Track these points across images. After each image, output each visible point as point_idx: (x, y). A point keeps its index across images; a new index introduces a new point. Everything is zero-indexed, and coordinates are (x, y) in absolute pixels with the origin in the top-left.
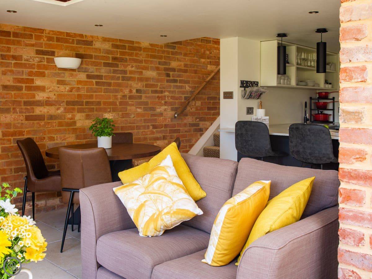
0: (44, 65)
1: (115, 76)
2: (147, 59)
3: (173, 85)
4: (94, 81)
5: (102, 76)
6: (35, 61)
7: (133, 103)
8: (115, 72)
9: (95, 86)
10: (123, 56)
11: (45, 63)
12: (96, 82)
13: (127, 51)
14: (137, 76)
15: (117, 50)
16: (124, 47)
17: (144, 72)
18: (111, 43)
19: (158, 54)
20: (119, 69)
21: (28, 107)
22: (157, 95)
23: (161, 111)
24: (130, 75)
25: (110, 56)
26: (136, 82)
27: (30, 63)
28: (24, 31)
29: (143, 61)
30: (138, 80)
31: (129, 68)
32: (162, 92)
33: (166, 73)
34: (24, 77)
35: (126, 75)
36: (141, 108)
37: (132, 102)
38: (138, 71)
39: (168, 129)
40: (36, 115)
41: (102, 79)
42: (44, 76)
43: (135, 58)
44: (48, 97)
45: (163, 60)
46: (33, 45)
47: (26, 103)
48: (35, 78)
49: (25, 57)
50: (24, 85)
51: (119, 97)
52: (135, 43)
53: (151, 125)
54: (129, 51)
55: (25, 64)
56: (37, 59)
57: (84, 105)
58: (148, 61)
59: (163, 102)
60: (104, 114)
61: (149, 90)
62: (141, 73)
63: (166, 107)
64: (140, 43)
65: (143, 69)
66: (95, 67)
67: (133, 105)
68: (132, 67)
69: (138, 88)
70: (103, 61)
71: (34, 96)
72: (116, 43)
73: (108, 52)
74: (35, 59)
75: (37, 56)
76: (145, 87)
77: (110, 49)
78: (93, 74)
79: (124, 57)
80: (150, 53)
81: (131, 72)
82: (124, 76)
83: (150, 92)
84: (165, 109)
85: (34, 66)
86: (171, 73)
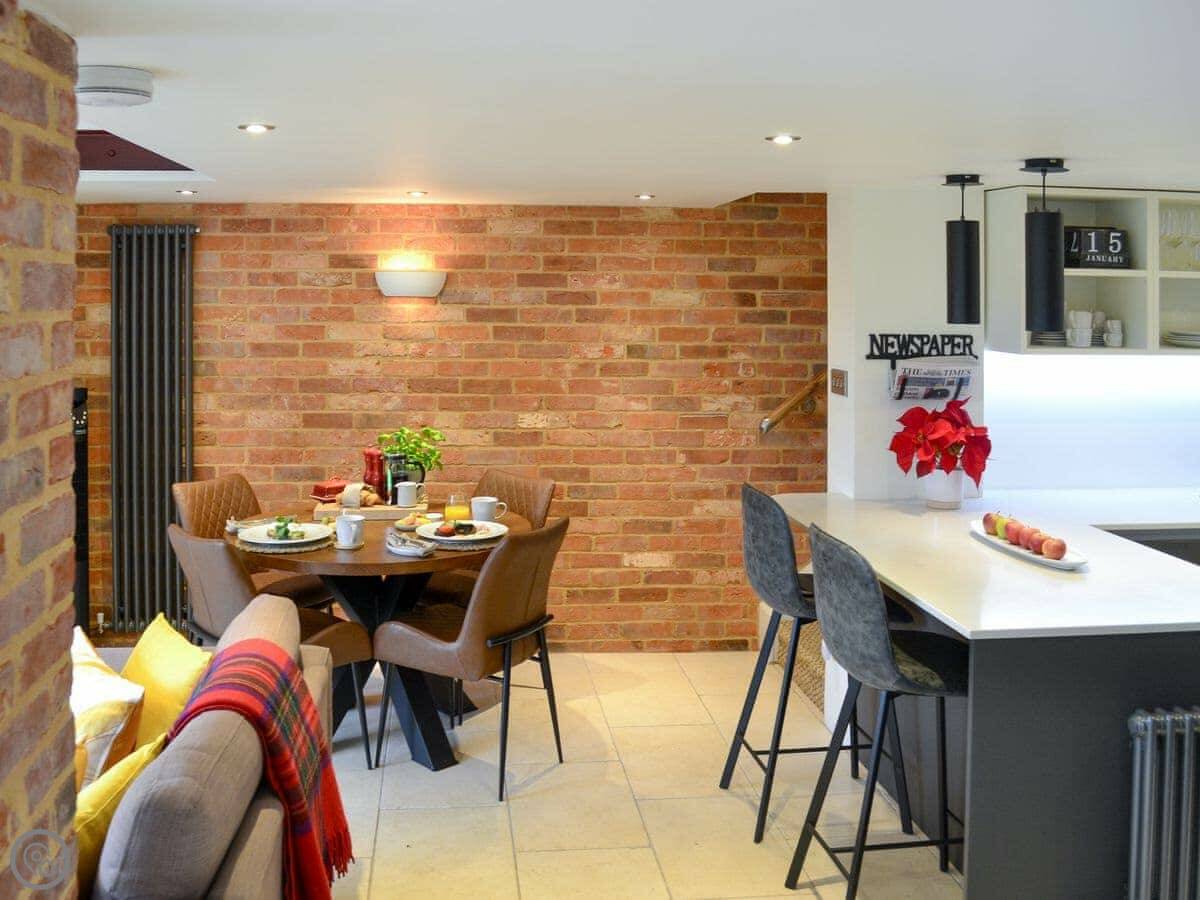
0: (351, 292)
1: (556, 310)
2: (664, 255)
3: (767, 329)
4: (490, 326)
5: (514, 311)
6: (327, 284)
7: (615, 385)
8: (554, 298)
9: (491, 341)
10: (582, 252)
11: (354, 287)
12: (495, 327)
13: (595, 236)
14: (629, 307)
15: (562, 236)
16: (585, 227)
17: (654, 293)
18: (542, 220)
19: (707, 239)
20: (569, 289)
21: (313, 395)
22: (705, 361)
23: (719, 410)
24: (604, 306)
25: (541, 255)
26: (627, 324)
27: (316, 288)
28: (303, 212)
29: (649, 261)
30: (633, 319)
31: (602, 286)
32: (722, 352)
33: (740, 294)
34: (301, 322)
35: (593, 307)
36: (645, 399)
37: (613, 382)
38: (633, 294)
39: (748, 467)
40: (329, 415)
41: (515, 321)
42: (351, 319)
43: (622, 254)
44: (360, 368)
45: (728, 254)
46: (322, 246)
47: (305, 385)
48: (326, 324)
49: (303, 275)
50: (300, 343)
51: (568, 367)
52: (621, 211)
53: (683, 452)
54: (601, 237)
55: (303, 291)
56: (332, 278)
57: (460, 390)
58: (668, 260)
59: (727, 382)
60: (521, 416)
61: (674, 346)
62: (645, 297)
63: (740, 398)
64: (642, 211)
65: (650, 285)
66: (491, 290)
67: (616, 392)
68: (613, 281)
69: (630, 343)
70: (516, 272)
71: (324, 368)
72: (558, 219)
73: (532, 244)
74: (327, 279)
75: (332, 270)
76: (660, 340)
77: (541, 235)
78: (485, 307)
79: (584, 254)
80: (675, 238)
81: (608, 297)
82: (586, 311)
83: (678, 352)
84: (736, 404)
85: (324, 296)
86: (759, 294)
